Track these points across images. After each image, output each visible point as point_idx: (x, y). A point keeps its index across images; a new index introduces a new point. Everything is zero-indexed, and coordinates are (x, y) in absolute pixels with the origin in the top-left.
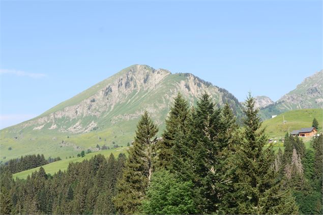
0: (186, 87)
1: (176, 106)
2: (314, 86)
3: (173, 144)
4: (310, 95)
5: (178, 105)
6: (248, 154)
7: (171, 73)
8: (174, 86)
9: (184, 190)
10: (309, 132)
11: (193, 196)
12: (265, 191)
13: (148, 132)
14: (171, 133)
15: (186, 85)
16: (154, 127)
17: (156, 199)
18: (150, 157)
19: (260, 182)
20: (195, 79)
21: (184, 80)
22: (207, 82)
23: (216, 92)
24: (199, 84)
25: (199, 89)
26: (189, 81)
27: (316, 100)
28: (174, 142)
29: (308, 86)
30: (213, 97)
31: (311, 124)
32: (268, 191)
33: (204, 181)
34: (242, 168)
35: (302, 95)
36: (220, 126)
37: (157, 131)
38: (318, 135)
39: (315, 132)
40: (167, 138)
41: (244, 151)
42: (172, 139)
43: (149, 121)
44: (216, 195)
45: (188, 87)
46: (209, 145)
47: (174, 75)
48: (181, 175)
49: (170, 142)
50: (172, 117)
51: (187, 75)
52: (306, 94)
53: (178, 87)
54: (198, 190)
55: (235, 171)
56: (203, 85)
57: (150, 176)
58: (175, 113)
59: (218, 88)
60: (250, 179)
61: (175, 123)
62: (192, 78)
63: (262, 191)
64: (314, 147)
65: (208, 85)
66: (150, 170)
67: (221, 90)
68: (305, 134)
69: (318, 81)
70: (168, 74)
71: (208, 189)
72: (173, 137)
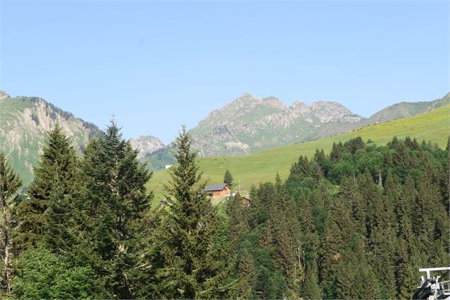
0: (33, 119)
1: (51, 145)
2: (224, 124)
3: (46, 207)
4: (217, 137)
5: (55, 143)
6: (180, 223)
7: (9, 97)
8: (13, 116)
9: (79, 280)
10: (219, 191)
11: (93, 290)
12: (205, 281)
13: (5, 185)
14: (43, 188)
15: (32, 116)
16: (15, 178)
17: (32, 296)
18: (7, 228)
19: (198, 266)
20: (47, 107)
21: (30, 107)
22: (66, 113)
23: (79, 128)
24: (54, 115)
25: (53, 123)
26: (38, 109)
27: (226, 144)
28: (48, 203)
29: (215, 123)
30: (75, 135)
31: (221, 178)
32: (209, 281)
33: (111, 266)
34: (170, 244)
35: (206, 136)
36: (136, 179)
37: (20, 185)
38: (234, 195)
39: (229, 191)
40: (36, 197)
41: (175, 218)
42: (44, 199)
43: (6, 168)
44: (127, 288)
45: (35, 119)
46: (118, 208)
47: (13, 99)
48: (72, 257)
49: (42, 203)
50: (45, 163)
51: (34, 100)
52: (212, 134)
53: (19, 118)
54: (101, 282)
55: (160, 249)
56: (59, 117)
57: (6, 258)
58: (49, 157)
59: (83, 121)
60: (182, 262)
61: (51, 173)
62: (43, 105)
63: (200, 280)
64: (227, 213)
65: (67, 116)
66: (7, 248)
67: (87, 125)
68: (214, 193)
69: (229, 116)
70: (5, 97)
71: (117, 279)
72: (48, 194)
